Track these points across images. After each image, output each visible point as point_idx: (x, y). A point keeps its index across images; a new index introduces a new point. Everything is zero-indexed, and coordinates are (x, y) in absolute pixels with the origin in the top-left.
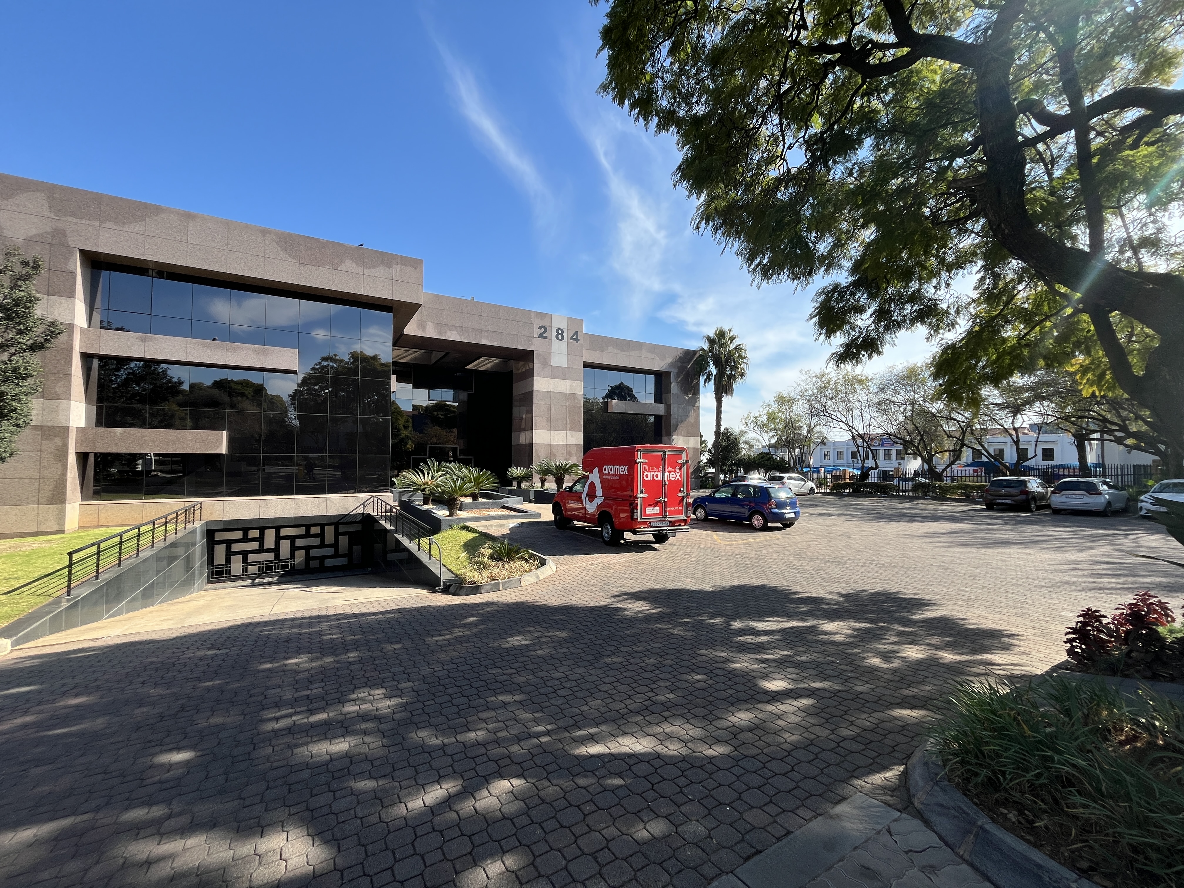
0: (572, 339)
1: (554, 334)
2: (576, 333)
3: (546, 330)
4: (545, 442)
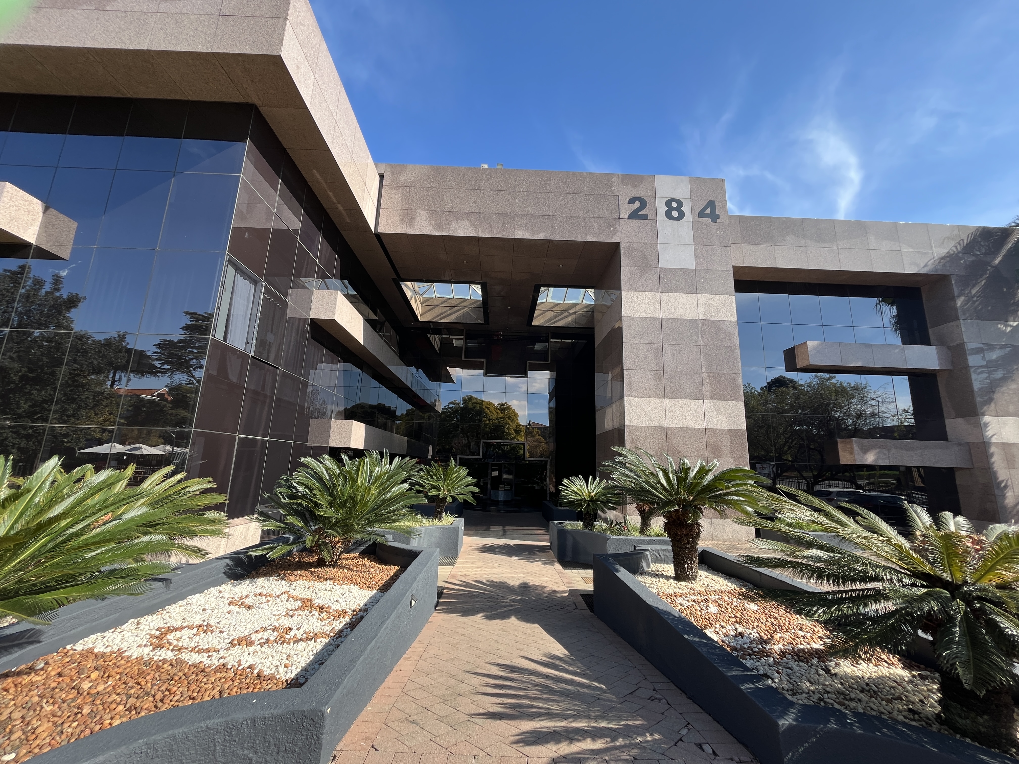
0: (702, 214)
1: (662, 209)
2: (711, 204)
3: (643, 204)
4: (654, 424)
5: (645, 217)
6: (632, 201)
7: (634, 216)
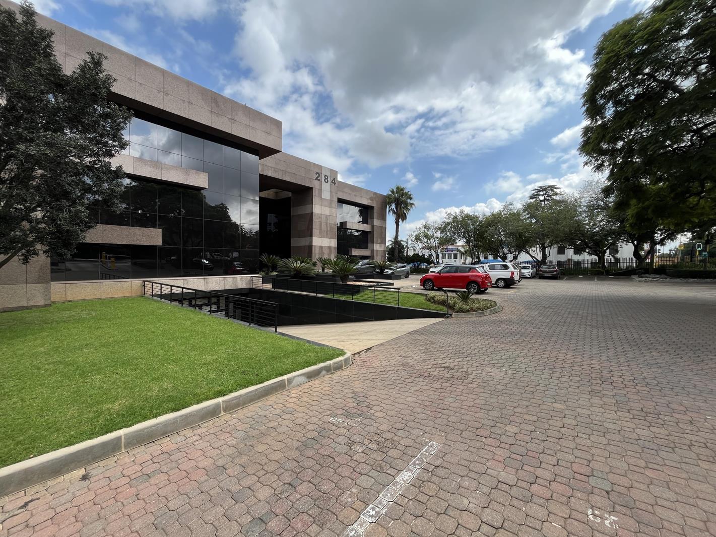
0: (332, 183)
1: (324, 178)
2: (334, 179)
3: (319, 176)
4: (319, 245)
5: (319, 180)
6: (317, 173)
7: (317, 179)
